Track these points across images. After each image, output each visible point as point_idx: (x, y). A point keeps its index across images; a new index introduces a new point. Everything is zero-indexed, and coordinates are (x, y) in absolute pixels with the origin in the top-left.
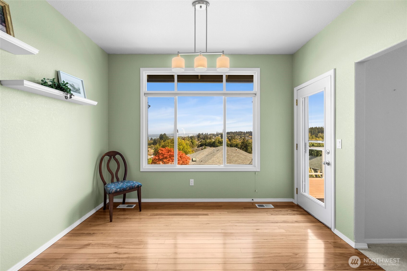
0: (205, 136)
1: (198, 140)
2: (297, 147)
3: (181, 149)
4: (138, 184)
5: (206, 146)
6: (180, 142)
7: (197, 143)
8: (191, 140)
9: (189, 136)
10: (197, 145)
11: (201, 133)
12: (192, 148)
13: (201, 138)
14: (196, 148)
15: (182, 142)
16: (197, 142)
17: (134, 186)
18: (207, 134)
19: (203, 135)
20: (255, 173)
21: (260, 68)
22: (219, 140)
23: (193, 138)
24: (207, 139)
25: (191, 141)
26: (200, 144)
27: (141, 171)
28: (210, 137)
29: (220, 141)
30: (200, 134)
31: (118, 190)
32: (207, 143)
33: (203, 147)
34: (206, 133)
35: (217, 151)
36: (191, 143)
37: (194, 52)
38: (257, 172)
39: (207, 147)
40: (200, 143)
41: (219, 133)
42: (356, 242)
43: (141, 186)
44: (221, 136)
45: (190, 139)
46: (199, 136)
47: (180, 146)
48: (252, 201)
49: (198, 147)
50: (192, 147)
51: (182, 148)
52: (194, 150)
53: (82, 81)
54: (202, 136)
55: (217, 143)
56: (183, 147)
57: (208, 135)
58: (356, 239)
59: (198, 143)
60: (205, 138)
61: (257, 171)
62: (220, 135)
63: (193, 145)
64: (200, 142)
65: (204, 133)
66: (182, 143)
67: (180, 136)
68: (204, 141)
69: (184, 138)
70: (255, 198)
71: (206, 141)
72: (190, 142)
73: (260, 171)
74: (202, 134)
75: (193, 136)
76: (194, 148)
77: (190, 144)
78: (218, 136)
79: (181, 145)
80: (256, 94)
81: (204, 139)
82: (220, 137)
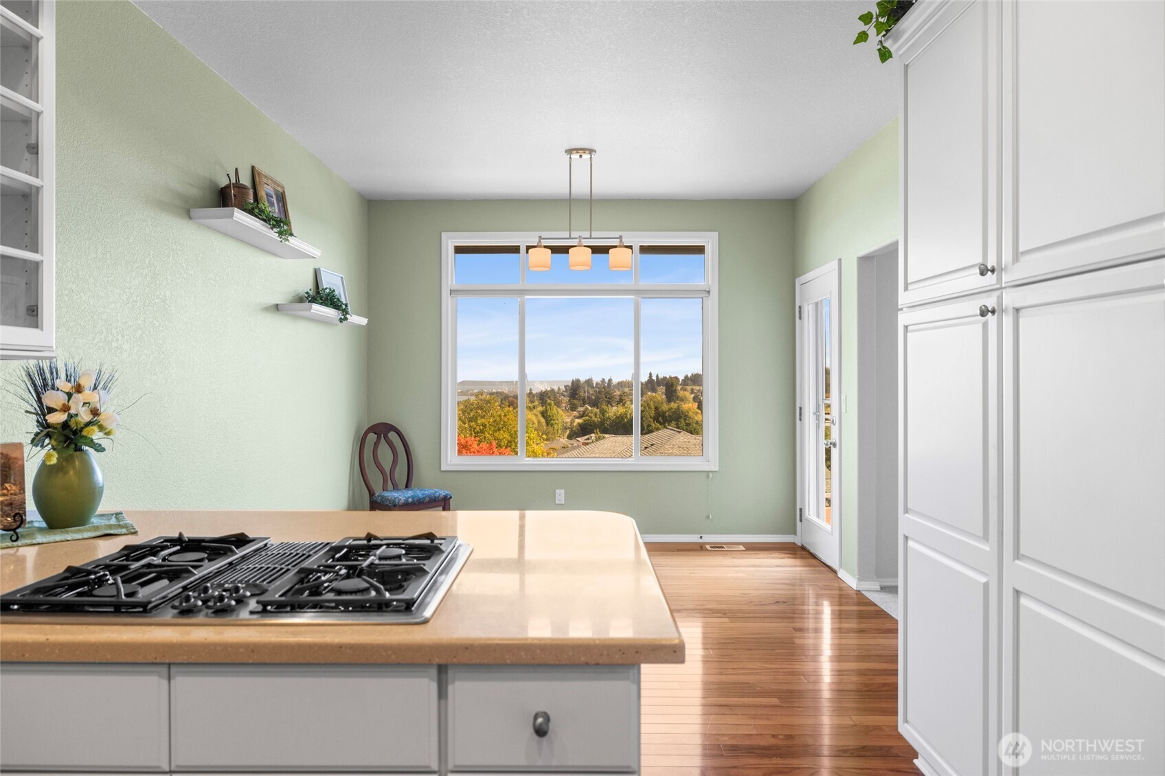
0: (600, 392)
1: (573, 408)
2: (800, 415)
3: (504, 443)
4: (444, 494)
5: (605, 431)
6: (500, 416)
7: (568, 420)
8: (540, 408)
9: (534, 392)
10: (566, 428)
11: (583, 379)
12: (547, 440)
13: (584, 400)
14: (564, 441)
15: (505, 416)
16: (566, 418)
17: (439, 497)
18: (610, 380)
19: (593, 387)
20: (708, 476)
21: (717, 233)
22: (656, 408)
23: (549, 398)
24: (609, 403)
25: (543, 414)
26: (580, 425)
27: (442, 469)
28: (621, 396)
29: (664, 413)
30: (578, 381)
31: (410, 500)
32: (609, 418)
33: (593, 435)
34: (604, 380)
35: (646, 448)
36: (543, 420)
37: (568, 237)
38: (711, 474)
39: (606, 436)
40: (578, 421)
41: (657, 376)
42: (859, 580)
43: (451, 498)
44: (666, 390)
45: (536, 403)
46: (575, 390)
47: (499, 430)
48: (701, 541)
49: (570, 437)
50: (547, 435)
51: (509, 438)
52: (553, 449)
53: (342, 278)
54: (588, 392)
55: (651, 420)
56: (511, 436)
57: (615, 385)
58: (859, 575)
59: (572, 422)
60: (598, 398)
61: (712, 472)
62: (662, 389)
63: (550, 429)
64: (580, 417)
65: (597, 379)
66: (506, 419)
67: (494, 390)
68: (595, 410)
69: (511, 399)
70: (706, 533)
71: (603, 412)
72: (536, 415)
73: (717, 470)
74: (589, 382)
75: (549, 389)
76: (553, 439)
77: (539, 422)
78: (654, 390)
79: (504, 425)
80: (709, 292)
81: (595, 404)
82: (664, 397)
